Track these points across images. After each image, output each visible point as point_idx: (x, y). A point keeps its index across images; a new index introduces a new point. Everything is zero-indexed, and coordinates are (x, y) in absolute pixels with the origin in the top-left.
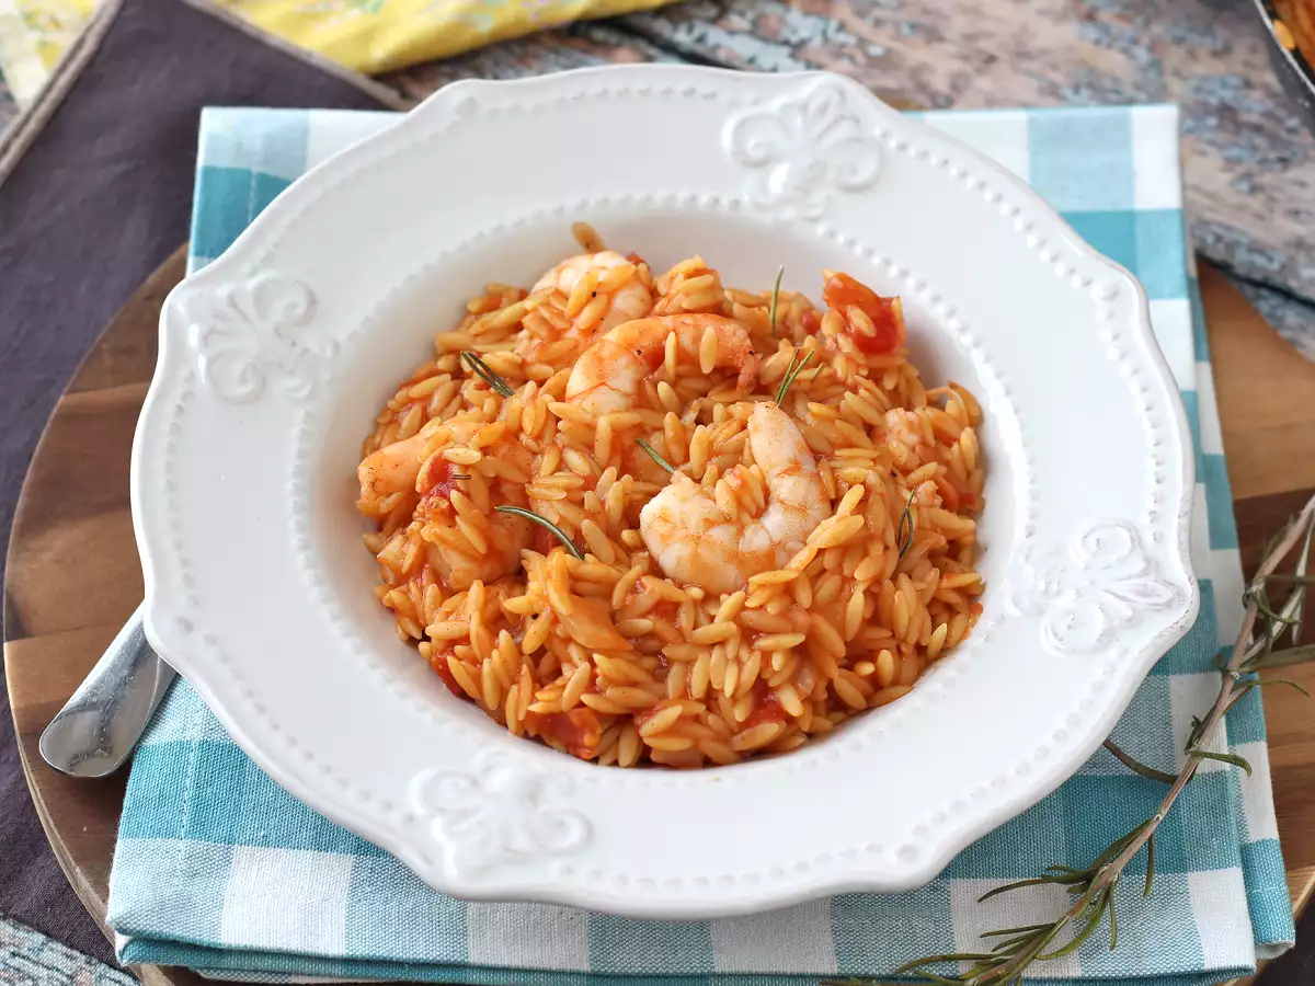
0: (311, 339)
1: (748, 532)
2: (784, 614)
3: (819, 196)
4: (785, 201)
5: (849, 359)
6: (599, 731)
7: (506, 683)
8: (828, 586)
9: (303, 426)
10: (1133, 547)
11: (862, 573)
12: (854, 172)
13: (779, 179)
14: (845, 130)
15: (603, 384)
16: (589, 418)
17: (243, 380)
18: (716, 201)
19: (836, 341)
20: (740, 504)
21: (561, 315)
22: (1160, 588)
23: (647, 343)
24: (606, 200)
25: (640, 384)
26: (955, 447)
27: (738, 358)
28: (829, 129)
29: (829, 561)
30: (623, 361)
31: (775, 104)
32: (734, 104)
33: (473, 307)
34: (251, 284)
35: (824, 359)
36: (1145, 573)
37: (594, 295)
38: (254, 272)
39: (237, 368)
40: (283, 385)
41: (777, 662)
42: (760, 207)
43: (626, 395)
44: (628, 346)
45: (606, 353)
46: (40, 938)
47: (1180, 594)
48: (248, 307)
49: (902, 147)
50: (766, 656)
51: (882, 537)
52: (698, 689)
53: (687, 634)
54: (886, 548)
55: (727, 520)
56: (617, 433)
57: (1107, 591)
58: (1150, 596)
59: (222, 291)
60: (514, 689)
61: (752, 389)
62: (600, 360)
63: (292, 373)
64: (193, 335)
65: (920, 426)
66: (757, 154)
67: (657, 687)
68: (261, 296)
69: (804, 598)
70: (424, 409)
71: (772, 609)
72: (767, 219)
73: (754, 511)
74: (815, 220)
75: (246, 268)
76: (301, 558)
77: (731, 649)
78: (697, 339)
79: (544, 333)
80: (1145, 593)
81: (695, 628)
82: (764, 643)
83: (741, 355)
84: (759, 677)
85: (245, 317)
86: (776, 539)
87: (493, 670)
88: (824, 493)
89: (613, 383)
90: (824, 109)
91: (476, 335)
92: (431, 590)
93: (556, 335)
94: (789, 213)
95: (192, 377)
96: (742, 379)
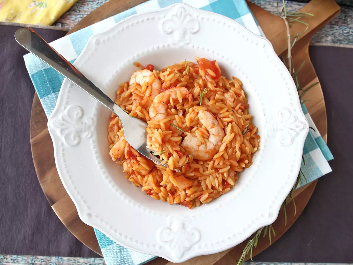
0: (85, 120)
1: (208, 144)
2: (224, 164)
3: (187, 37)
4: (180, 41)
5: (211, 82)
6: (191, 204)
7: (166, 197)
8: (230, 151)
9: (93, 144)
10: (290, 114)
11: (237, 146)
12: (193, 29)
13: (177, 36)
14: (188, 18)
15: (158, 113)
16: (158, 123)
17: (75, 139)
18: (164, 46)
19: (205, 77)
20: (203, 137)
21: (140, 92)
22: (300, 124)
23: (165, 100)
24: (139, 54)
25: (166, 110)
26: (241, 97)
27: (187, 96)
28: (184, 18)
29: (229, 146)
30: (161, 106)
31: (169, 16)
32: (159, 19)
33: (118, 92)
34: (66, 111)
35: (205, 86)
36: (295, 121)
37: (147, 87)
38: (65, 109)
39: (72, 137)
40: (84, 135)
41: (225, 175)
42: (175, 44)
43: (164, 114)
44: (160, 102)
45: (156, 105)
46: (93, 259)
47: (305, 124)
48: (67, 119)
49: (203, 19)
50: (222, 174)
51: (239, 134)
52: (210, 187)
53: (203, 174)
54: (240, 136)
55: (202, 143)
56: (165, 124)
57: (289, 128)
58: (299, 127)
59: (60, 116)
60: (168, 198)
61: (193, 100)
62: (155, 108)
63: (85, 131)
64: (58, 132)
65: (233, 96)
66: (169, 31)
67: (200, 189)
68: (69, 114)
69: (226, 157)
70: (118, 126)
71: (221, 164)
72: (177, 47)
73: (207, 137)
74: (188, 44)
75: (62, 108)
76: (107, 181)
77: (214, 175)
78: (176, 95)
79: (139, 99)
80: (297, 127)
81: (204, 172)
82: (221, 171)
83: (187, 95)
84: (222, 179)
85: (68, 122)
86: (215, 144)
87: (162, 195)
88: (221, 127)
89: (160, 112)
90: (181, 14)
91: (122, 101)
92: (139, 177)
93: (142, 98)
94: (182, 44)
95: (62, 144)
96: (190, 100)
